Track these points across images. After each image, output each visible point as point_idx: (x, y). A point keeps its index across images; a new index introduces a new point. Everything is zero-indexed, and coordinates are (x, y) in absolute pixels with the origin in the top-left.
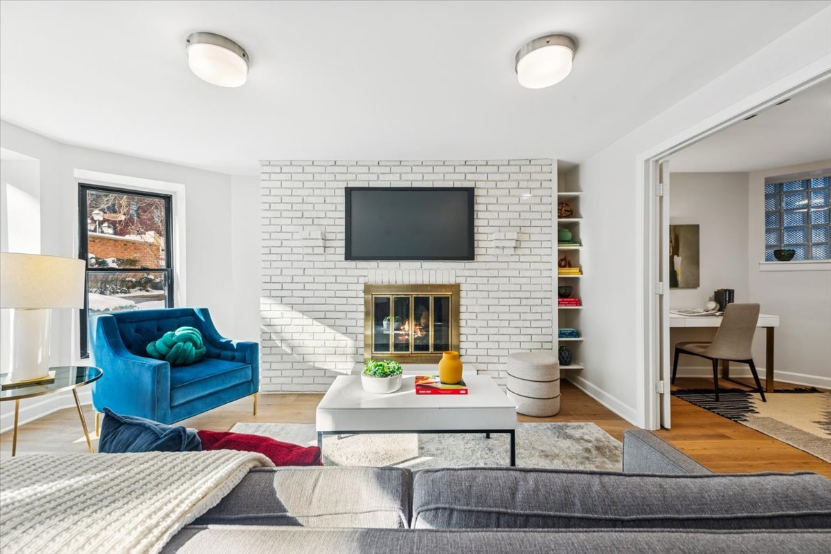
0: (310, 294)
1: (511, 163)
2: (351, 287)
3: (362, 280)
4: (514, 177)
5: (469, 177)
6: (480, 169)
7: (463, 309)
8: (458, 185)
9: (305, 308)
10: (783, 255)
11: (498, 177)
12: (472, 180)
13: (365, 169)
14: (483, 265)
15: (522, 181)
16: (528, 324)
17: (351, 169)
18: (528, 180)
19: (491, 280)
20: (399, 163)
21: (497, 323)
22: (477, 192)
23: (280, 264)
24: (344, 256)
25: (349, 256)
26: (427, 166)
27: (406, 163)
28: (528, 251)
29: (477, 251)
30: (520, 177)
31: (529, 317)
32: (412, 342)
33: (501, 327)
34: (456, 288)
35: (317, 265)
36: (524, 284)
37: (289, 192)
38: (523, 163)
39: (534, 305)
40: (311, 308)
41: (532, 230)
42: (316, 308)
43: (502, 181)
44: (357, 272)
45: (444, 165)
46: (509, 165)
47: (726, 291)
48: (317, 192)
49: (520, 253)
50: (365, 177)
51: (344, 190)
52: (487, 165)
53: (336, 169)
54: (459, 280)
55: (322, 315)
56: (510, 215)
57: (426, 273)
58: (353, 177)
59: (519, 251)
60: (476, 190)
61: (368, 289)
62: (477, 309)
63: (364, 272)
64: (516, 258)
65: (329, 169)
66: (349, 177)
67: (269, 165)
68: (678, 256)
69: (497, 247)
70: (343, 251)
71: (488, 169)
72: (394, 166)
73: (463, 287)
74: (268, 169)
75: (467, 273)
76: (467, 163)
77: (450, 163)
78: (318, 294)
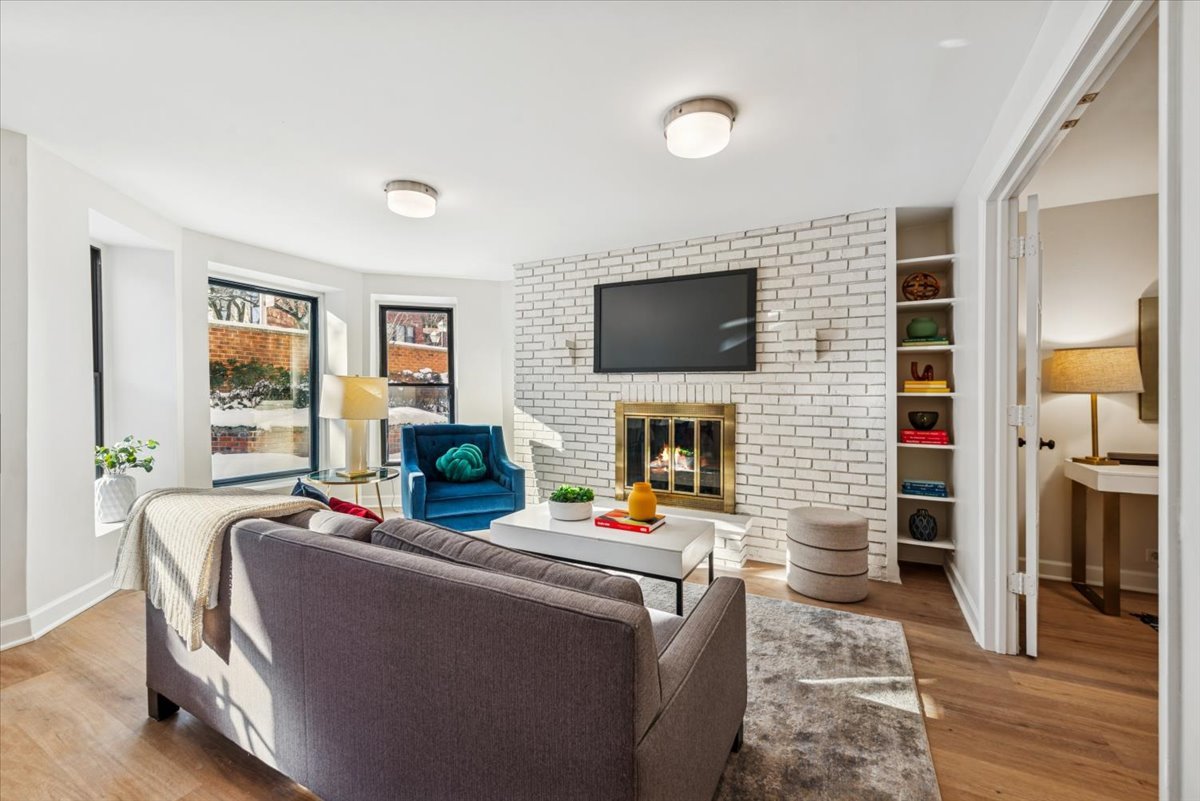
0: (559, 412)
1: (815, 224)
2: (603, 405)
3: (614, 397)
4: (819, 245)
5: (750, 254)
6: (767, 241)
7: (740, 439)
8: (734, 266)
11: (794, 248)
12: (756, 258)
13: (618, 261)
14: (771, 378)
15: (834, 249)
16: (843, 467)
17: (604, 263)
18: (844, 247)
19: (784, 400)
20: (657, 248)
21: (792, 462)
22: (761, 274)
23: (532, 378)
24: (592, 368)
25: (599, 368)
26: (693, 246)
27: (666, 246)
28: (843, 356)
29: (760, 358)
30: (831, 243)
31: (846, 456)
32: (671, 479)
33: (799, 468)
34: (729, 410)
35: (567, 379)
36: (836, 406)
37: (540, 297)
38: (835, 221)
39: (853, 439)
41: (851, 323)
43: (801, 253)
44: (610, 387)
45: (715, 241)
46: (812, 228)
48: (568, 293)
49: (829, 360)
50: (618, 270)
51: (593, 289)
52: (777, 232)
53: (587, 265)
54: (736, 398)
56: (813, 303)
57: (691, 389)
58: (604, 271)
59: (828, 357)
60: (759, 271)
61: (621, 407)
62: (761, 440)
63: (617, 388)
64: (823, 367)
65: (580, 266)
66: (601, 272)
67: (522, 268)
69: (791, 352)
70: (591, 361)
71: (777, 239)
72: (652, 251)
73: (742, 408)
74: (521, 273)
75: (747, 389)
76: (748, 235)
77: (724, 238)
78: (568, 412)
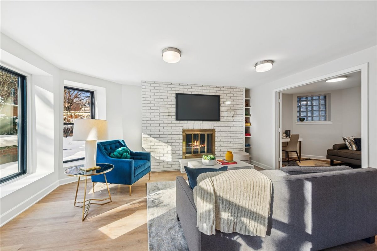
0: (162, 133)
2: (177, 130)
3: (181, 128)
4: (232, 92)
6: (221, 89)
7: (216, 138)
8: (214, 94)
9: (160, 139)
10: (301, 120)
11: (227, 92)
12: (219, 93)
13: (182, 87)
16: (236, 142)
17: (177, 86)
18: (236, 94)
19: (225, 128)
20: (195, 85)
21: (227, 143)
23: (150, 122)
24: (175, 119)
25: (177, 119)
26: (204, 87)
27: (197, 86)
28: (236, 118)
29: (221, 118)
30: (234, 93)
31: (237, 140)
32: (199, 150)
34: (213, 131)
35: (165, 122)
36: (235, 129)
37: (153, 94)
38: (235, 88)
40: (162, 139)
41: (238, 111)
42: (165, 139)
43: (228, 94)
44: (180, 125)
45: (210, 87)
46: (230, 88)
47: (288, 130)
48: (164, 94)
50: (183, 90)
51: (175, 94)
52: (223, 88)
53: (172, 86)
54: (215, 128)
55: (166, 141)
57: (204, 125)
58: (178, 89)
59: (234, 118)
60: (220, 96)
61: (184, 131)
62: (220, 138)
63: (182, 125)
64: (232, 120)
65: (169, 86)
66: (176, 89)
67: (146, 83)
69: (227, 116)
70: (175, 117)
72: (193, 86)
73: (216, 130)
75: (217, 125)
76: (217, 87)
77: (212, 87)
78: (165, 133)
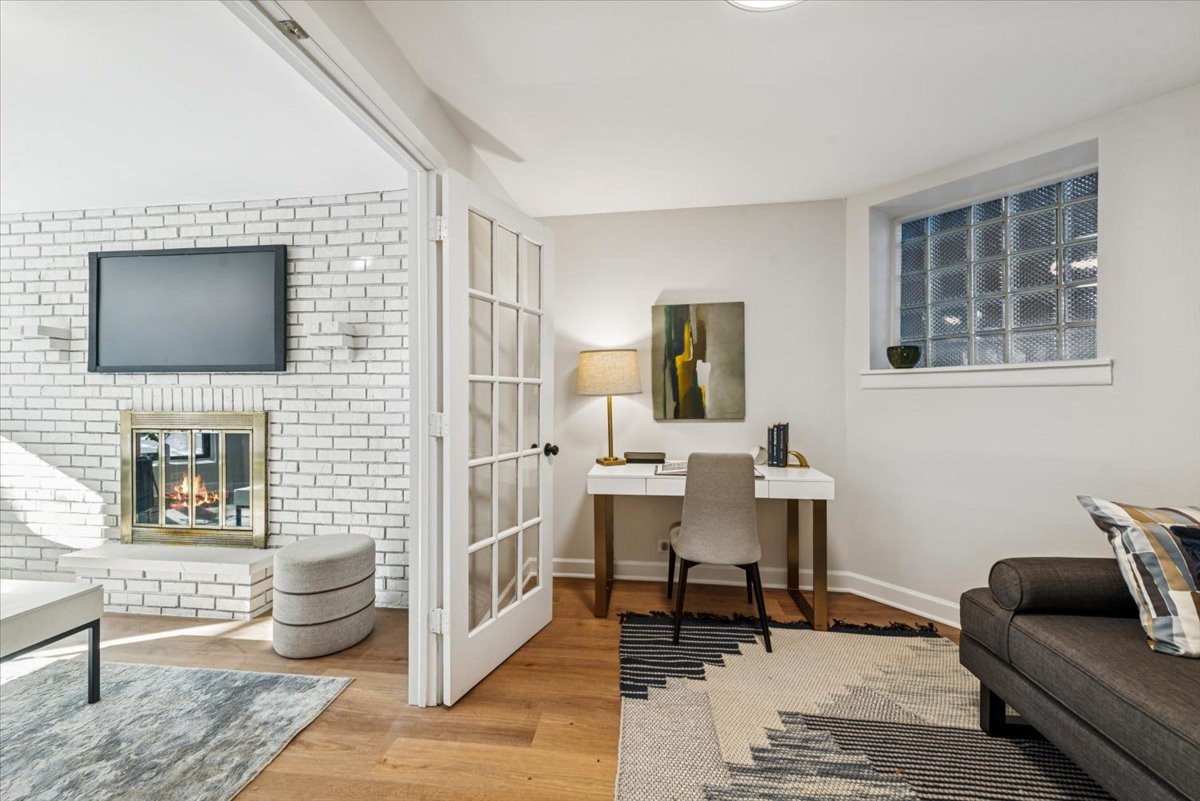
0: (49, 426)
1: (350, 199)
2: (108, 416)
3: (123, 405)
4: (354, 224)
5: (283, 227)
6: (300, 213)
7: (275, 454)
8: (265, 241)
9: (44, 449)
11: (329, 225)
12: (289, 233)
13: (126, 222)
14: (307, 380)
15: (370, 230)
16: (380, 483)
17: (106, 223)
18: (379, 229)
19: (321, 406)
20: (177, 210)
21: (329, 481)
22: (294, 253)
24: (88, 365)
25: (95, 366)
26: (218, 211)
27: (186, 209)
28: (379, 355)
29: (294, 355)
30: (365, 223)
31: (383, 469)
32: (193, 509)
33: (338, 487)
34: (261, 420)
35: (59, 380)
36: (374, 413)
37: (20, 264)
38: (369, 198)
39: (391, 450)
40: (50, 449)
41: (388, 317)
42: (60, 449)
43: (336, 232)
44: (115, 392)
45: (244, 208)
46: (346, 203)
48: (59, 262)
49: (366, 359)
50: (126, 235)
52: (311, 205)
53: (86, 224)
54: (269, 405)
55: (66, 461)
56: (350, 292)
57: (218, 393)
58: (109, 235)
59: (364, 355)
60: (291, 250)
62: (297, 455)
63: (126, 392)
64: (360, 367)
65: (77, 225)
66: (105, 235)
68: (704, 361)
69: (322, 348)
71: (312, 213)
72: (170, 214)
73: (276, 417)
75: (280, 393)
76: (280, 204)
77: (253, 206)
78: (61, 426)
